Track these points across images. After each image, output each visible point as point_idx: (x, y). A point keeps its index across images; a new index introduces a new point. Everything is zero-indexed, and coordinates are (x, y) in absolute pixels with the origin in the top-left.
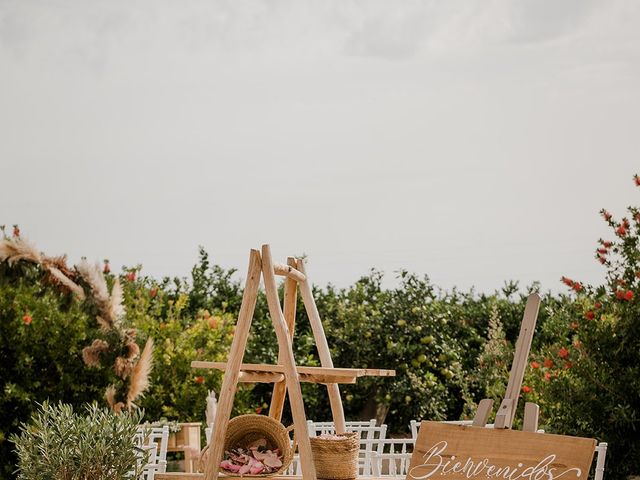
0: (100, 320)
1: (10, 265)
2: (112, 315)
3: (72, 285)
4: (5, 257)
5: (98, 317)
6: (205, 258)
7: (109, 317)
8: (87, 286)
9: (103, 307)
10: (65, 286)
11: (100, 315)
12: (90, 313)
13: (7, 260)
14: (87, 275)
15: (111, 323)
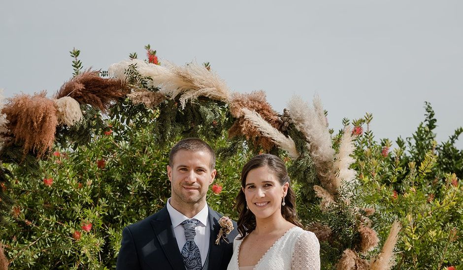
0: (319, 191)
1: (183, 106)
2: (338, 182)
3: (278, 137)
4: (175, 93)
5: (316, 188)
6: (432, 115)
7: (334, 186)
8: (300, 138)
9: (325, 171)
10: (267, 139)
11: (319, 183)
12: (303, 180)
13: (179, 96)
14: (300, 120)
15: (335, 195)
